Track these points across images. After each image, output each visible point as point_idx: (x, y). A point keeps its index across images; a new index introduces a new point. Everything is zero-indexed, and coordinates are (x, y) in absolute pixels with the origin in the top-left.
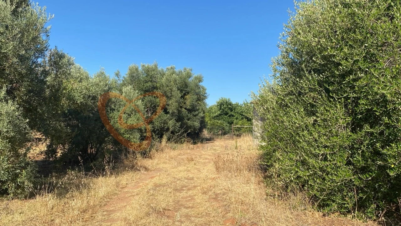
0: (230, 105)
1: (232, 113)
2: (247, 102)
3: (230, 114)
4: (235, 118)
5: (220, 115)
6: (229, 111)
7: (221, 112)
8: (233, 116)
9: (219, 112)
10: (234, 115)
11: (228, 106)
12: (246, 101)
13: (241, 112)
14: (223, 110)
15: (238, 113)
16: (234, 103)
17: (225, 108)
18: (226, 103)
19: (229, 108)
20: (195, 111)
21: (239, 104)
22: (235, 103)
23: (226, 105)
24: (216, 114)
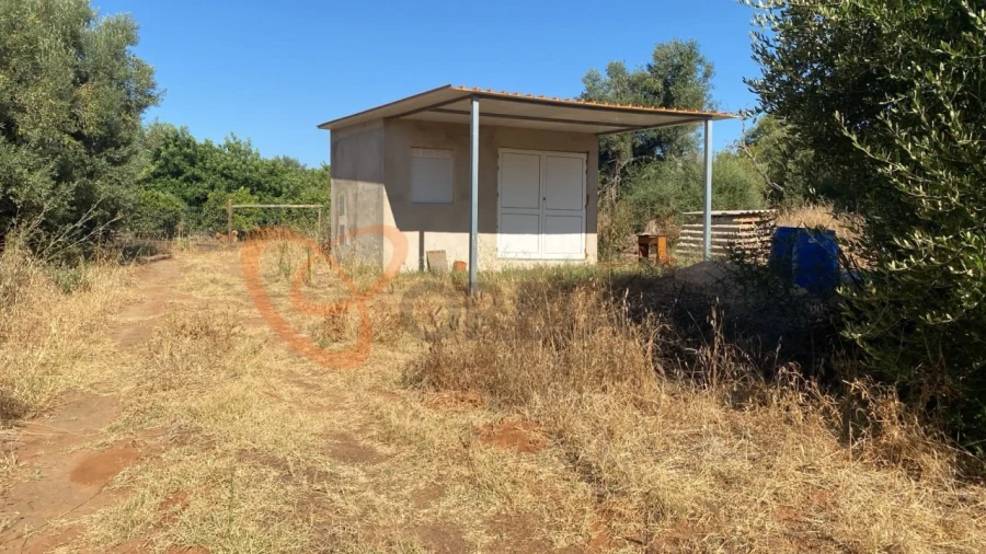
0: (188, 146)
1: (198, 172)
2: (238, 140)
3: (189, 174)
4: (206, 185)
5: (156, 175)
6: (185, 165)
7: (161, 167)
8: (198, 179)
9: (153, 168)
10: (204, 175)
11: (181, 149)
12: (235, 139)
13: (224, 169)
14: (167, 161)
15: (215, 170)
16: (200, 141)
17: (173, 155)
18: (175, 140)
19: (186, 156)
20: (118, 147)
21: (216, 146)
22: (203, 142)
23: (176, 146)
24: (143, 173)
